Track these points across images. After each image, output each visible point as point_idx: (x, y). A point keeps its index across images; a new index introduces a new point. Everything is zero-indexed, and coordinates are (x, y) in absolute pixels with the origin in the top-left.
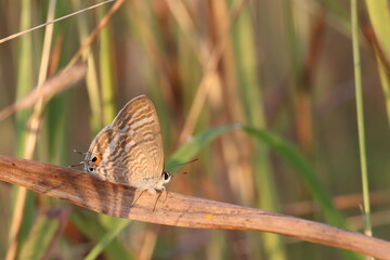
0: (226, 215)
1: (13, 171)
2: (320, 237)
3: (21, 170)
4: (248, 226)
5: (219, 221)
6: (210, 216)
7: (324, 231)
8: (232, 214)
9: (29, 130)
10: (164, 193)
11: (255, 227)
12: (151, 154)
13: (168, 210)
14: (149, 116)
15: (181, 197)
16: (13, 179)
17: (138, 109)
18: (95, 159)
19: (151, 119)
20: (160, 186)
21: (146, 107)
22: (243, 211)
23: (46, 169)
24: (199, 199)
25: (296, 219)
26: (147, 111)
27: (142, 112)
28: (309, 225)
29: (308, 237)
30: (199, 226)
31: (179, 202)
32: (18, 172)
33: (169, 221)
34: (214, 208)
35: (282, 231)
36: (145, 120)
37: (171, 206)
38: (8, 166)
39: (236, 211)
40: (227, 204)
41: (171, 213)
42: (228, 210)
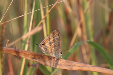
0: (82, 66)
2: (109, 73)
3: (24, 53)
4: (88, 70)
5: (80, 68)
6: (77, 67)
7: (110, 71)
8: (84, 66)
11: (90, 70)
14: (58, 36)
15: (70, 61)
18: (43, 45)
21: (58, 33)
22: (87, 65)
23: (31, 53)
24: (74, 62)
25: (102, 68)
30: (74, 70)
31: (69, 63)
33: (66, 68)
34: (79, 64)
35: (98, 71)
37: (66, 64)
39: (85, 65)
40: (82, 64)
41: (66, 66)
42: (83, 65)
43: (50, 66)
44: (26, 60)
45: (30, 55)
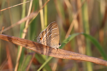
1: (17, 41)
2: (101, 63)
3: (20, 41)
4: (81, 59)
5: (73, 58)
6: (71, 56)
7: (102, 61)
9: (24, 32)
10: (59, 49)
12: (56, 38)
13: (59, 54)
14: (56, 28)
15: (63, 51)
16: (17, 43)
17: (53, 25)
18: (40, 38)
19: (57, 28)
20: (58, 47)
21: (55, 25)
22: (80, 55)
23: (26, 41)
24: (68, 51)
26: (56, 26)
27: (54, 26)
28: (98, 59)
29: (98, 63)
31: (63, 52)
32: (19, 41)
34: (72, 54)
36: (55, 29)
37: (60, 53)
38: (16, 40)
39: (78, 55)
40: (76, 53)
41: (60, 55)
42: (76, 55)
43: (46, 55)
44: (23, 48)
45: (26, 43)
